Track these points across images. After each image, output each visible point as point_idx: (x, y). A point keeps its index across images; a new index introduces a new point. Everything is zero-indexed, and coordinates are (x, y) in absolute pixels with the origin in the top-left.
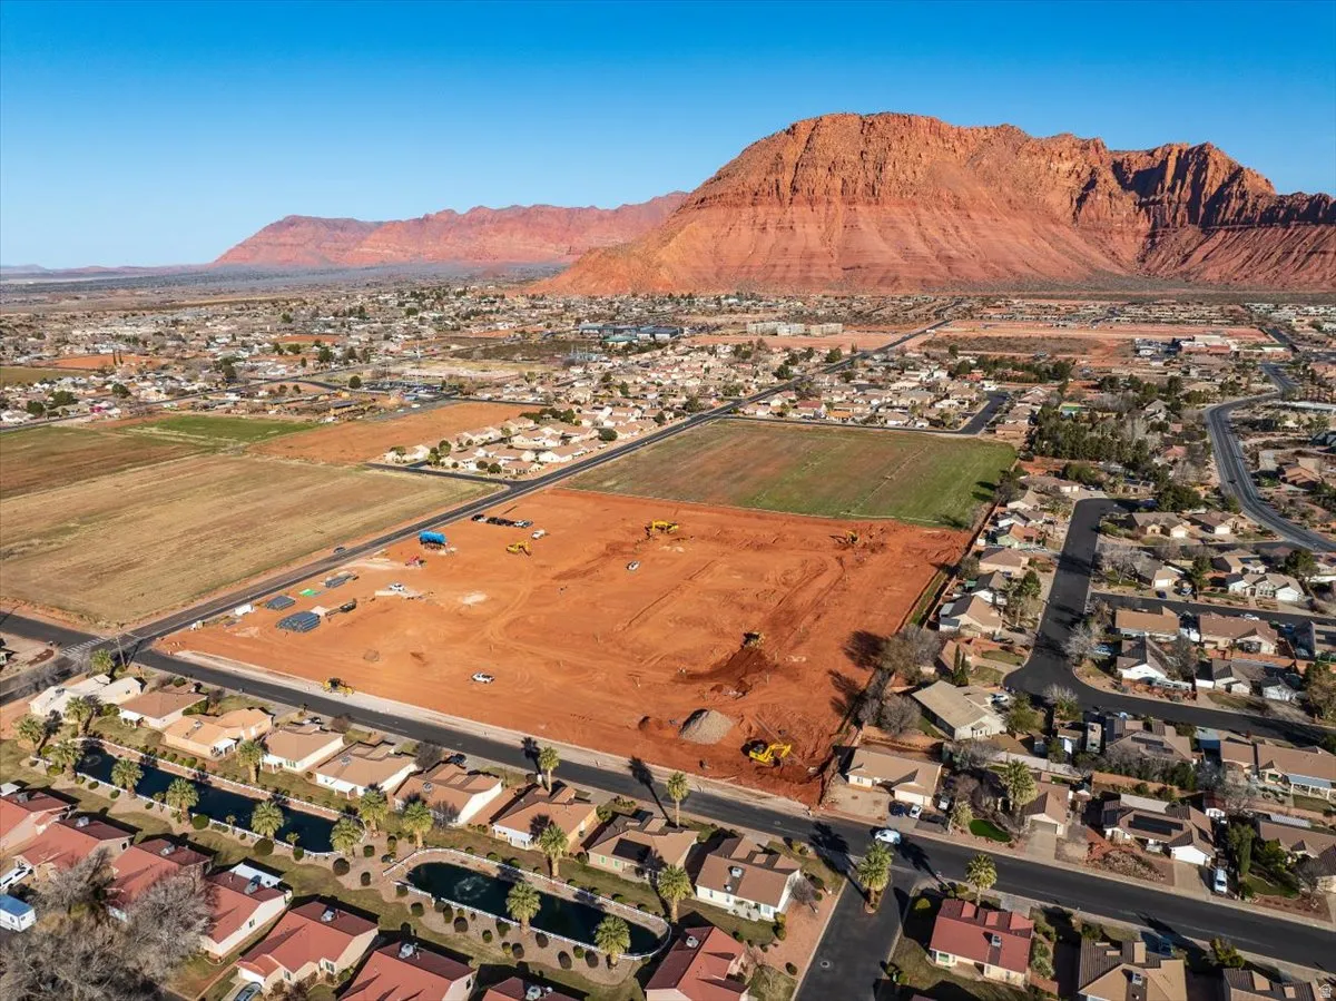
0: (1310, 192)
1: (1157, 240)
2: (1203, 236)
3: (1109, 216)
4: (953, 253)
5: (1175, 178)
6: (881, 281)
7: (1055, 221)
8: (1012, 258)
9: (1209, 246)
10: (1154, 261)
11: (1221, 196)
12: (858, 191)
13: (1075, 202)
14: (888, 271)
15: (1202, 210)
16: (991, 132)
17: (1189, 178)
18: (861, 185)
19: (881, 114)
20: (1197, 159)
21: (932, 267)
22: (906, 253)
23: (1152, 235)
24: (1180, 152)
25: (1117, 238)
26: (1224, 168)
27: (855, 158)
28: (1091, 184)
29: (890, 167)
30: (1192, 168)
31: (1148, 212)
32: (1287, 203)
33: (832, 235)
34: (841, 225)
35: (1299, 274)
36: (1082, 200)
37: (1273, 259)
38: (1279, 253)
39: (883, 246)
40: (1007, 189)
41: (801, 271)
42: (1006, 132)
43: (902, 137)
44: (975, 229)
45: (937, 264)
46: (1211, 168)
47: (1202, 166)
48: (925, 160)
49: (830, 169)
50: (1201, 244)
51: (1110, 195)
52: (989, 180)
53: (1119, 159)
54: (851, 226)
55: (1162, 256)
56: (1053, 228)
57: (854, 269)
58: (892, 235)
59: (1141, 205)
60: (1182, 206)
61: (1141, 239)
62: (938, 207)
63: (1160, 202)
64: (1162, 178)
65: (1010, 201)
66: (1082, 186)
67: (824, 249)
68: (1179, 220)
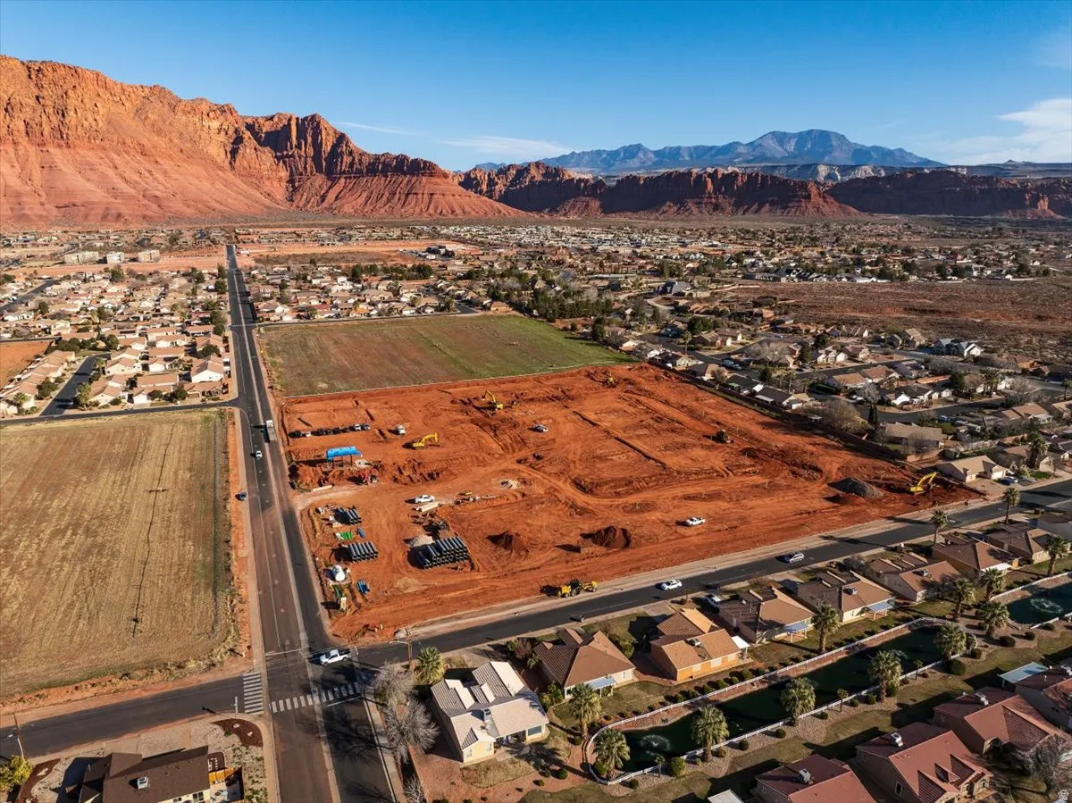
0: (395, 152)
1: (297, 184)
2: (329, 183)
3: (257, 166)
4: (158, 193)
5: (298, 138)
6: (104, 217)
7: (221, 168)
8: (207, 198)
9: (336, 189)
10: (300, 200)
11: (335, 153)
12: (46, 133)
13: (229, 155)
14: (107, 209)
15: (324, 164)
16: (147, 91)
17: (309, 139)
18: (47, 130)
19: (43, 62)
20: (311, 126)
21: (145, 206)
22: (114, 191)
23: (291, 181)
24: (297, 119)
25: (267, 183)
26: (331, 132)
27: (32, 102)
28: (238, 140)
29: (72, 113)
30: (310, 132)
31: (284, 163)
32: (382, 160)
33: (31, 174)
34: (37, 166)
35: (406, 208)
36: (234, 152)
37: (385, 198)
38: (387, 194)
39: (90, 186)
40: (176, 141)
41: (12, 209)
42: (158, 92)
43: (74, 87)
44: (165, 173)
45: (146, 202)
46: (324, 132)
47: (317, 131)
48: (102, 110)
49: (6, 110)
50: (330, 187)
51: (255, 149)
52: (159, 132)
53: (250, 121)
54: (49, 168)
55: (304, 197)
56: (220, 173)
57: (69, 209)
58: (94, 177)
59: (278, 158)
60: (309, 160)
61: (284, 184)
62: (127, 153)
63: (292, 156)
64: (289, 138)
65: (182, 151)
66: (231, 141)
67: (28, 188)
68: (309, 170)
